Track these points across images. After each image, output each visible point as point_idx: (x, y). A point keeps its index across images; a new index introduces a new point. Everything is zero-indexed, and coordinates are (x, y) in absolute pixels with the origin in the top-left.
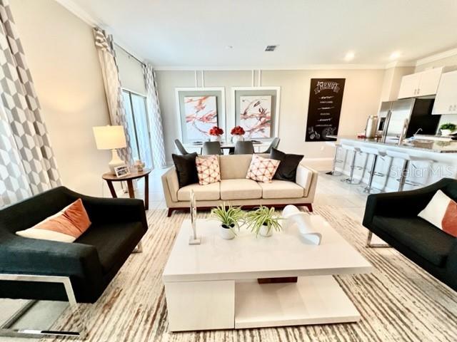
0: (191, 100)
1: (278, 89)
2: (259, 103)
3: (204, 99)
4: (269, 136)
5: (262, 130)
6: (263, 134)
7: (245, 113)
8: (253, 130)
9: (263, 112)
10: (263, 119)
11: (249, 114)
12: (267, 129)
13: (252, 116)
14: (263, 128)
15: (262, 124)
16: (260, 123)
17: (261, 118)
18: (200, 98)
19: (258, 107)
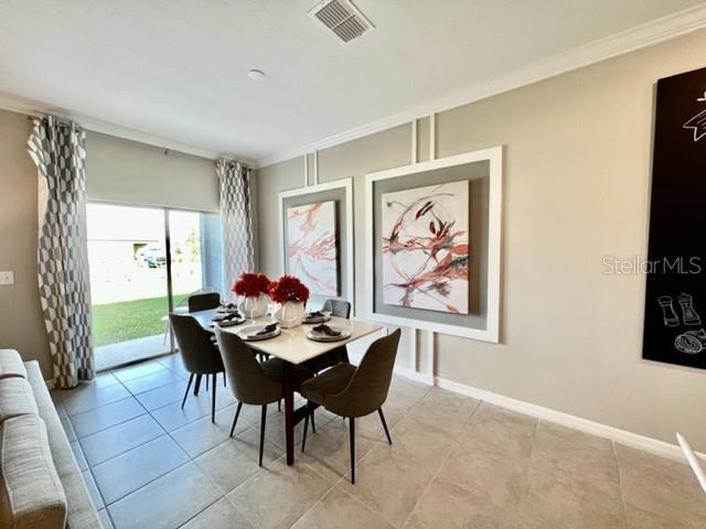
0: (296, 213)
1: (494, 155)
2: (429, 207)
3: (316, 208)
4: (466, 312)
5: (441, 288)
6: (442, 298)
7: (394, 237)
8: (414, 283)
9: (441, 234)
10: (442, 254)
11: (402, 239)
12: (459, 287)
13: (410, 245)
14: (444, 280)
15: (442, 269)
16: (432, 264)
17: (436, 249)
18: (309, 207)
19: (427, 218)
